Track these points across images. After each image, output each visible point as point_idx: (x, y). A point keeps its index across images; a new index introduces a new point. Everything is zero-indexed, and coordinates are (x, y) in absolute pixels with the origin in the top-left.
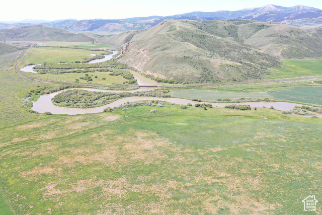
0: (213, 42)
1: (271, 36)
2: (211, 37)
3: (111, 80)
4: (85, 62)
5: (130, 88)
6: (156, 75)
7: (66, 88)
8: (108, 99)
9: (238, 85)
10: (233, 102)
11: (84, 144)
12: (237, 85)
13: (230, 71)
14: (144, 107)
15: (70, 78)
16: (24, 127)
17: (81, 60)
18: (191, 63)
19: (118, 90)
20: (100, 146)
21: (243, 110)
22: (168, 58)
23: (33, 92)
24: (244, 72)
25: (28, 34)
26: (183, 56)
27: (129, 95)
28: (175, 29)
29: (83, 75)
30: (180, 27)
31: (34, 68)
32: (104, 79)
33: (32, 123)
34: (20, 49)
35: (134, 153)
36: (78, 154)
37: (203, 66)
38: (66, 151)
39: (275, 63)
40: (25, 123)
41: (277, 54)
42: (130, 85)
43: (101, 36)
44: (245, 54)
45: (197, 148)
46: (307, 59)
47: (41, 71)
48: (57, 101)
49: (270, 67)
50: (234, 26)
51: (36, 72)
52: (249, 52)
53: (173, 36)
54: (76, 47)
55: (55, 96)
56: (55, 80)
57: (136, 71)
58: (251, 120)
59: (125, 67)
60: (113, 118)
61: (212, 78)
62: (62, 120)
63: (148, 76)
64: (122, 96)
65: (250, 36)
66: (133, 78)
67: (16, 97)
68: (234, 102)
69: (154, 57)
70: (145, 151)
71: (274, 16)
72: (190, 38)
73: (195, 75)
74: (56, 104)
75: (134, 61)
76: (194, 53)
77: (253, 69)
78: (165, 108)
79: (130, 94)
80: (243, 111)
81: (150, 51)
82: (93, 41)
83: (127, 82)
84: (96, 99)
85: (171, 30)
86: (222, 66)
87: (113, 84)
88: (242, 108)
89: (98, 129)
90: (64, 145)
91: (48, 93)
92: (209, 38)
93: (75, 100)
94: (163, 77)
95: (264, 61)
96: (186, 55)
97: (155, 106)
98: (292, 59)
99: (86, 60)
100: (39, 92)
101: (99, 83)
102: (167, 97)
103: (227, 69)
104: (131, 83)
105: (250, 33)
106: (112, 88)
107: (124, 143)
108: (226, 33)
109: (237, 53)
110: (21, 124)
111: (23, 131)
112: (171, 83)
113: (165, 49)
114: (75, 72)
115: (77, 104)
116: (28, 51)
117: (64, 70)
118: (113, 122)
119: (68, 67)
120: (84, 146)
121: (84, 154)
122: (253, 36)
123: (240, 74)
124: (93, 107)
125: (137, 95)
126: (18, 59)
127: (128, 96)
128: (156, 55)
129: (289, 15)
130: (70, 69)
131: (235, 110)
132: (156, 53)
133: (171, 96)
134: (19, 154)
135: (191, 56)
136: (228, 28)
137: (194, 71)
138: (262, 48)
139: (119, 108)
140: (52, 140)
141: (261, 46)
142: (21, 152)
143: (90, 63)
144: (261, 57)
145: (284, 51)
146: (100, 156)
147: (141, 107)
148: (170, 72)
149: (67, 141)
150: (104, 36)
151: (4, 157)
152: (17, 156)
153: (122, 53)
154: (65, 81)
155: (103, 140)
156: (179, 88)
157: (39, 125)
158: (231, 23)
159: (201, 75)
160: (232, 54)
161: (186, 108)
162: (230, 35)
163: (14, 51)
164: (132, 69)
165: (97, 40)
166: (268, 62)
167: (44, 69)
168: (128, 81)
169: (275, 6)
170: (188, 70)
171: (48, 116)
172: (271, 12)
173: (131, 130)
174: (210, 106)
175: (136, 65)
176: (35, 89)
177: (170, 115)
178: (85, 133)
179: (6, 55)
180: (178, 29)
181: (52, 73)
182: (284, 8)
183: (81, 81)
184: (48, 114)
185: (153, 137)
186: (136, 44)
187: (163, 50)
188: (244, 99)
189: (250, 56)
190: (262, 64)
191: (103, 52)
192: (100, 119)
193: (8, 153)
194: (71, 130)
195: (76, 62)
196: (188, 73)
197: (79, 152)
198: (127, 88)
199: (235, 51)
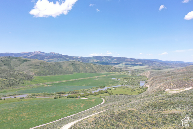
1: (30, 65)
24: (7, 83)
39: (29, 78)
41: (32, 74)
44: (11, 74)
46: (48, 76)
50: (9, 61)
52: (14, 73)
65: (18, 65)
71: (39, 57)
77: (14, 81)
98: (40, 76)
108: (3, 64)
109: (6, 74)
122: (21, 65)
123: (4, 84)
129: (47, 56)
136: (4, 61)
138: (24, 71)
141: (24, 70)
144: (21, 75)
145: (36, 72)
158: (7, 59)
160: (2, 75)
162: (5, 65)
166: (24, 78)
169: (40, 52)
172: (37, 55)
182: (45, 53)
189: (14, 75)
190: (21, 79)
199: (4, 73)
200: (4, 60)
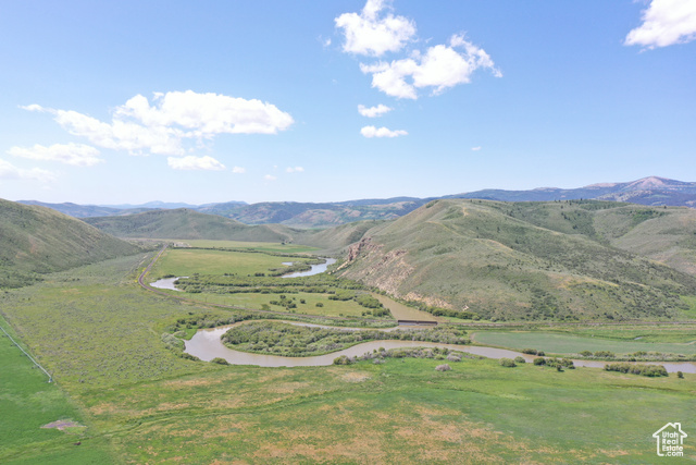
0: (544, 241)
1: (673, 232)
2: (538, 232)
3: (334, 310)
4: (274, 276)
5: (379, 324)
6: (429, 302)
7: (246, 319)
8: (338, 342)
9: (622, 328)
10: (620, 360)
11: (307, 423)
12: (618, 328)
13: (595, 297)
14: (418, 360)
15: (250, 302)
16: (177, 384)
17: (267, 273)
18: (505, 279)
19: (354, 326)
20: (343, 428)
21: (650, 376)
22: (453, 269)
23: (183, 322)
24: (628, 301)
25: (158, 226)
26: (486, 264)
27: (380, 337)
28: (461, 214)
29: (277, 297)
30: (469, 211)
31: (177, 283)
32: (320, 305)
33: (191, 377)
34: (146, 251)
35: (423, 446)
36: (300, 441)
37: (532, 286)
38: (272, 434)
40: (178, 377)
42: (379, 318)
43: (299, 231)
44: (621, 265)
45: (567, 448)
47: (191, 288)
48: (232, 341)
49: (685, 294)
50: (585, 214)
51: (180, 290)
52: (630, 262)
53: (457, 228)
54: (251, 251)
55: (229, 332)
56: (220, 303)
58: (676, 396)
59: (359, 286)
60: (358, 377)
61: (556, 311)
62: (251, 376)
63: (411, 304)
64: (366, 338)
65: (623, 232)
66: (381, 305)
67: (151, 330)
68: (623, 360)
69: (422, 265)
70: (446, 445)
71: (663, 199)
72: (495, 233)
73: (518, 304)
74: (233, 345)
75: (379, 275)
76: (509, 259)
77: (648, 297)
78: (465, 364)
79: (382, 334)
80: (650, 379)
81: (411, 254)
82: (282, 239)
83: (369, 313)
84: (313, 341)
85: (451, 217)
86: (575, 286)
87: (341, 315)
88: (648, 372)
89: (330, 396)
90: (266, 423)
91: (212, 327)
92: (534, 234)
93: (269, 339)
94: (444, 305)
95: (669, 282)
96: (492, 264)
97: (442, 359)
99: (276, 273)
100: (195, 324)
101: (309, 312)
102: (463, 343)
103: (588, 293)
104: (380, 315)
105: (621, 226)
106: (342, 323)
107: (394, 427)
108: (568, 226)
109: (602, 264)
110: (170, 378)
111: (176, 391)
112: (466, 318)
113: (444, 251)
114: (257, 291)
115: (276, 348)
116: (159, 254)
117: (236, 288)
118: (360, 383)
119: (242, 282)
120: (309, 427)
121: (313, 442)
122: (631, 232)
123: (620, 305)
124: (309, 355)
125: (397, 337)
126: (143, 266)
127: (378, 339)
128: (426, 263)
130: (247, 285)
131: (629, 375)
132: (426, 259)
133: (474, 342)
134: (175, 432)
135: (502, 264)
136: (571, 217)
137: (513, 294)
138: (655, 256)
139: (366, 359)
140: (239, 411)
141: (651, 253)
142: (179, 429)
143: (284, 277)
144: (659, 273)
146: (349, 448)
147: (413, 359)
148: (461, 296)
149: (271, 415)
150: (304, 231)
151: (147, 436)
152: (173, 437)
153: (351, 259)
154: (242, 307)
155: (346, 418)
156: (487, 328)
157: (204, 382)
158: (576, 207)
159: (530, 304)
160: (590, 265)
161: (514, 366)
162: (576, 230)
163: (133, 254)
164: (373, 289)
165: (291, 239)
166: (677, 285)
167: (196, 285)
168: (372, 310)
169: (663, 180)
170: (500, 293)
171: (220, 366)
172: (655, 192)
173: (403, 402)
174: (570, 366)
175: (382, 282)
176: (186, 317)
177: (482, 378)
178: (303, 402)
179: (120, 260)
180: (466, 214)
181: (213, 291)
182: (684, 183)
183: (274, 308)
184: (220, 362)
185: (456, 419)
186: (381, 242)
187: (440, 253)
188: (645, 354)
189: (634, 271)
190: (664, 288)
191: (308, 260)
192: (330, 379)
193: (154, 428)
194: (273, 395)
195: (257, 275)
196: (502, 299)
197: (301, 436)
198: (373, 324)
199: (597, 260)
200: (570, 213)
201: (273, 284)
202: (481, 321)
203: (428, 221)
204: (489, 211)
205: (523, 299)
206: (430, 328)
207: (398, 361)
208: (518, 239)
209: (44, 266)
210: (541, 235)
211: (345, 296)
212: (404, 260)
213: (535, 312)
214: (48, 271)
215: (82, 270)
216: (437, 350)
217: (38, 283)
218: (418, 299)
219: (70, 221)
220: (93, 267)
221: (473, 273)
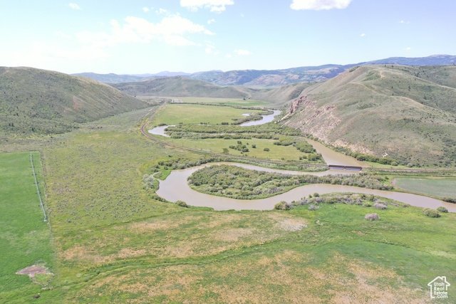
0: (448, 97)
2: (443, 89)
3: (279, 153)
4: (235, 124)
5: (313, 168)
6: (353, 149)
7: (210, 161)
8: (279, 185)
11: (246, 280)
14: (348, 206)
15: (214, 146)
16: (141, 227)
17: (230, 121)
18: (419, 130)
19: (293, 170)
20: (280, 290)
22: (374, 121)
23: (162, 164)
25: (162, 88)
26: (402, 118)
27: (315, 181)
28: (379, 77)
29: (234, 143)
30: (385, 73)
31: (166, 130)
32: (267, 150)
33: (155, 219)
34: (152, 106)
37: (443, 136)
40: (145, 219)
42: (313, 163)
43: (256, 90)
47: (175, 134)
48: (196, 182)
51: (168, 136)
53: (375, 87)
54: (222, 105)
55: (194, 174)
56: (193, 148)
57: (316, 140)
59: (298, 133)
60: (294, 224)
62: (203, 220)
63: (338, 149)
64: (303, 181)
66: (315, 151)
67: (137, 170)
69: (348, 118)
72: (406, 91)
73: (432, 152)
74: (195, 187)
75: (313, 125)
76: (421, 113)
78: (391, 213)
79: (316, 178)
81: (339, 108)
82: (244, 96)
83: (305, 158)
84: (259, 184)
85: (370, 79)
87: (283, 159)
89: (270, 247)
90: (209, 279)
91: (183, 168)
92: (440, 91)
93: (224, 182)
94: (367, 152)
96: (408, 117)
97: (369, 206)
99: (237, 122)
100: (171, 165)
101: (259, 156)
102: (386, 189)
104: (313, 160)
106: (283, 167)
107: (330, 291)
110: (138, 220)
111: (139, 235)
112: (385, 163)
113: (366, 107)
114: (221, 137)
115: (229, 190)
116: (160, 107)
117: (207, 135)
118: (297, 232)
119: (211, 130)
120: (248, 286)
124: (255, 198)
125: (329, 182)
126: (147, 117)
127: (313, 183)
128: (351, 116)
130: (215, 132)
132: (351, 113)
133: (396, 188)
134: (125, 285)
135: (416, 118)
137: (426, 143)
139: (302, 204)
140: (186, 261)
142: (130, 282)
143: (242, 125)
147: (344, 206)
148: (382, 144)
149: (214, 268)
150: (259, 90)
151: (99, 290)
152: (122, 293)
153: (292, 112)
154: (208, 151)
155: (283, 276)
156: (405, 174)
157: (165, 226)
159: (443, 153)
161: (438, 216)
163: (143, 108)
164: (308, 136)
165: (250, 96)
167: (179, 132)
168: (307, 155)
170: (416, 142)
171: (181, 209)
173: (338, 258)
175: (315, 130)
176: (165, 160)
177: (410, 230)
178: (245, 253)
179: (134, 112)
180: (382, 76)
181: (190, 137)
183: (232, 152)
184: (182, 205)
185: (392, 284)
186: (315, 99)
187: (362, 108)
191: (260, 111)
192: (271, 225)
193: (108, 280)
194: (220, 243)
195: (223, 124)
196: (417, 148)
197: (238, 299)
198: (308, 169)
201: (234, 132)
202: (399, 166)
203: (351, 82)
204: (401, 74)
205: (436, 148)
206: (357, 173)
207: (330, 207)
208: (426, 96)
209: (83, 117)
210: (446, 92)
211: (287, 142)
212: (334, 114)
213: (447, 159)
214: (84, 121)
215: (108, 119)
216: (364, 197)
217: (75, 130)
218: (344, 146)
219: (102, 86)
220: (115, 117)
221: (391, 125)
